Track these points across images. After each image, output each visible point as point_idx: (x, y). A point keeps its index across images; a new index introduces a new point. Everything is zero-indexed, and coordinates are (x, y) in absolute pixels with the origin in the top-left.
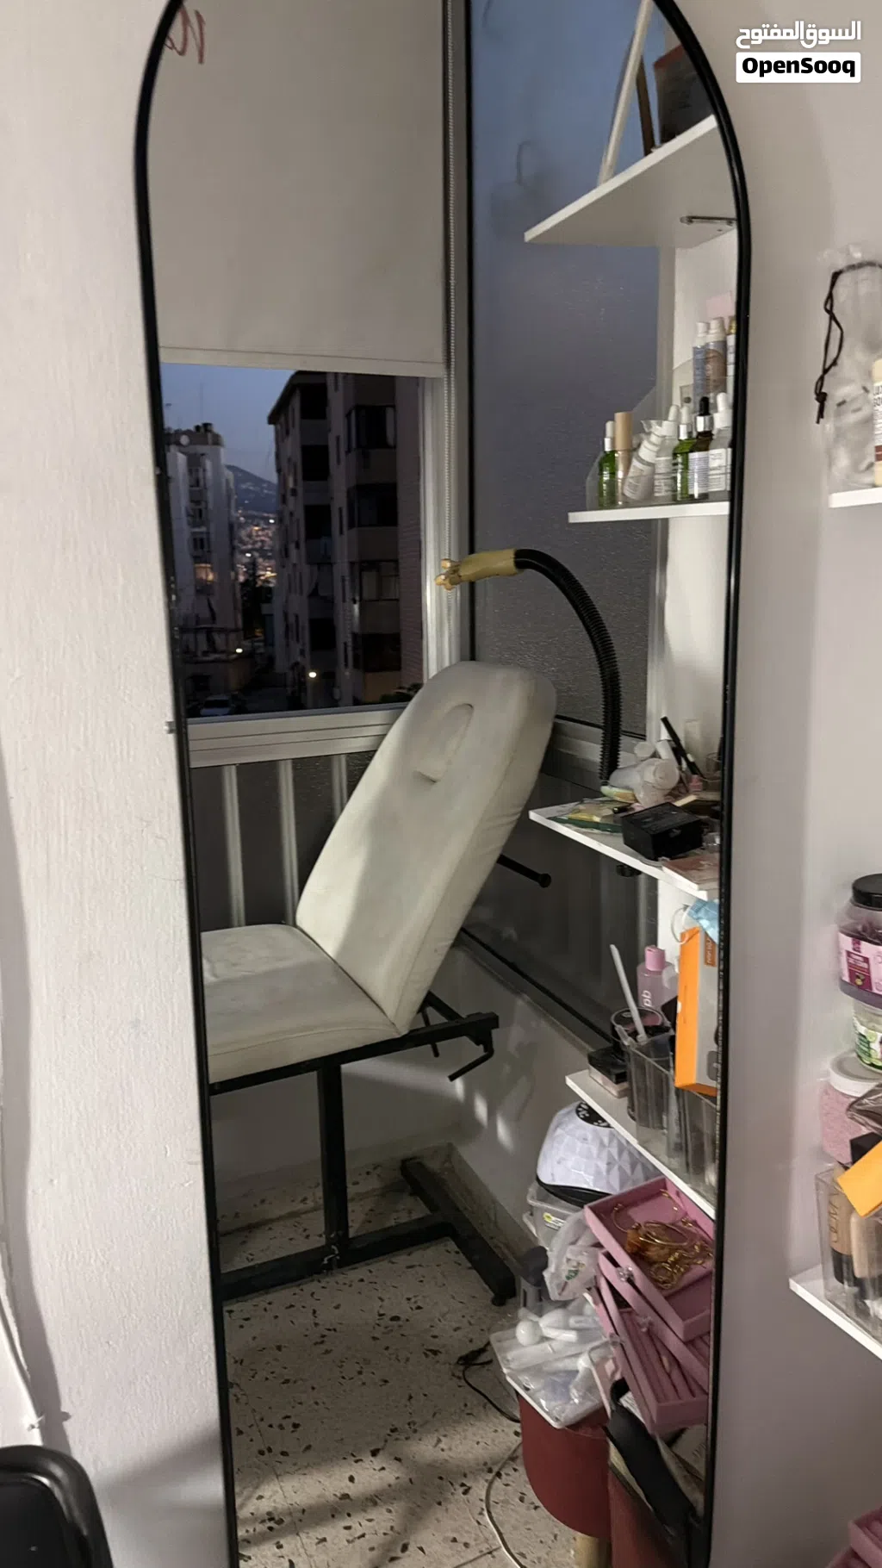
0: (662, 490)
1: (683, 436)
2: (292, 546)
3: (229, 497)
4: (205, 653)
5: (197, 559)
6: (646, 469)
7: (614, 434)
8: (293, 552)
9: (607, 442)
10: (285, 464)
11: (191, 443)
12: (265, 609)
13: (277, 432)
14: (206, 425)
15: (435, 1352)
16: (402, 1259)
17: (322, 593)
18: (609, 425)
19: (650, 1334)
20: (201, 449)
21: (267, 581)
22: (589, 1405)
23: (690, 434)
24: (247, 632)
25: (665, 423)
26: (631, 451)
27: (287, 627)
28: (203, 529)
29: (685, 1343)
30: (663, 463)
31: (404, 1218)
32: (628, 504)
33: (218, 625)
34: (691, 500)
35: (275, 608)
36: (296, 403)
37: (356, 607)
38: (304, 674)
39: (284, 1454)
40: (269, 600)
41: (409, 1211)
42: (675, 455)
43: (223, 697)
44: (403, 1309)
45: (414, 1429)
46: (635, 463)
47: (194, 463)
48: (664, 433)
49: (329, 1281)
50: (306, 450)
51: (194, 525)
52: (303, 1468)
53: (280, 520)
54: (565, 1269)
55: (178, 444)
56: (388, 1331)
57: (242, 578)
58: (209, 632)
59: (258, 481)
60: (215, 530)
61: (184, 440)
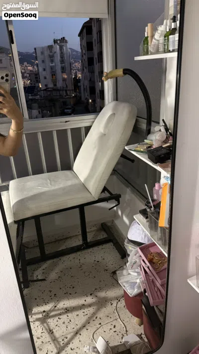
0: (161, 49)
1: (168, 30)
2: (85, 68)
3: (70, 56)
4: (65, 96)
5: (62, 72)
6: (157, 42)
7: (148, 30)
8: (85, 70)
9: (146, 33)
10: (82, 46)
11: (60, 43)
12: (79, 84)
13: (80, 39)
14: (63, 38)
15: (107, 270)
16: (101, 247)
17: (92, 80)
18: (146, 28)
19: (153, 281)
20: (62, 44)
21: (79, 77)
22: (139, 291)
23: (170, 29)
24: (75, 90)
25: (162, 26)
26: (153, 36)
27: (84, 89)
28: (64, 65)
29: (161, 285)
30: (162, 40)
31: (102, 238)
32: (152, 54)
33: (68, 89)
34: (169, 51)
35: (81, 84)
36: (85, 31)
37: (100, 83)
38: (88, 100)
39: (70, 294)
40: (80, 82)
41: (103, 236)
42: (165, 37)
43: (70, 107)
44: (100, 259)
45: (101, 289)
46: (153, 40)
47: (61, 48)
48: (162, 30)
49: (84, 252)
50: (87, 43)
51: (62, 64)
52: (74, 297)
53: (82, 62)
54: (133, 261)
55: (57, 43)
56: (96, 265)
57: (73, 77)
58: (66, 91)
59: (77, 52)
60: (67, 65)
61: (58, 42)
